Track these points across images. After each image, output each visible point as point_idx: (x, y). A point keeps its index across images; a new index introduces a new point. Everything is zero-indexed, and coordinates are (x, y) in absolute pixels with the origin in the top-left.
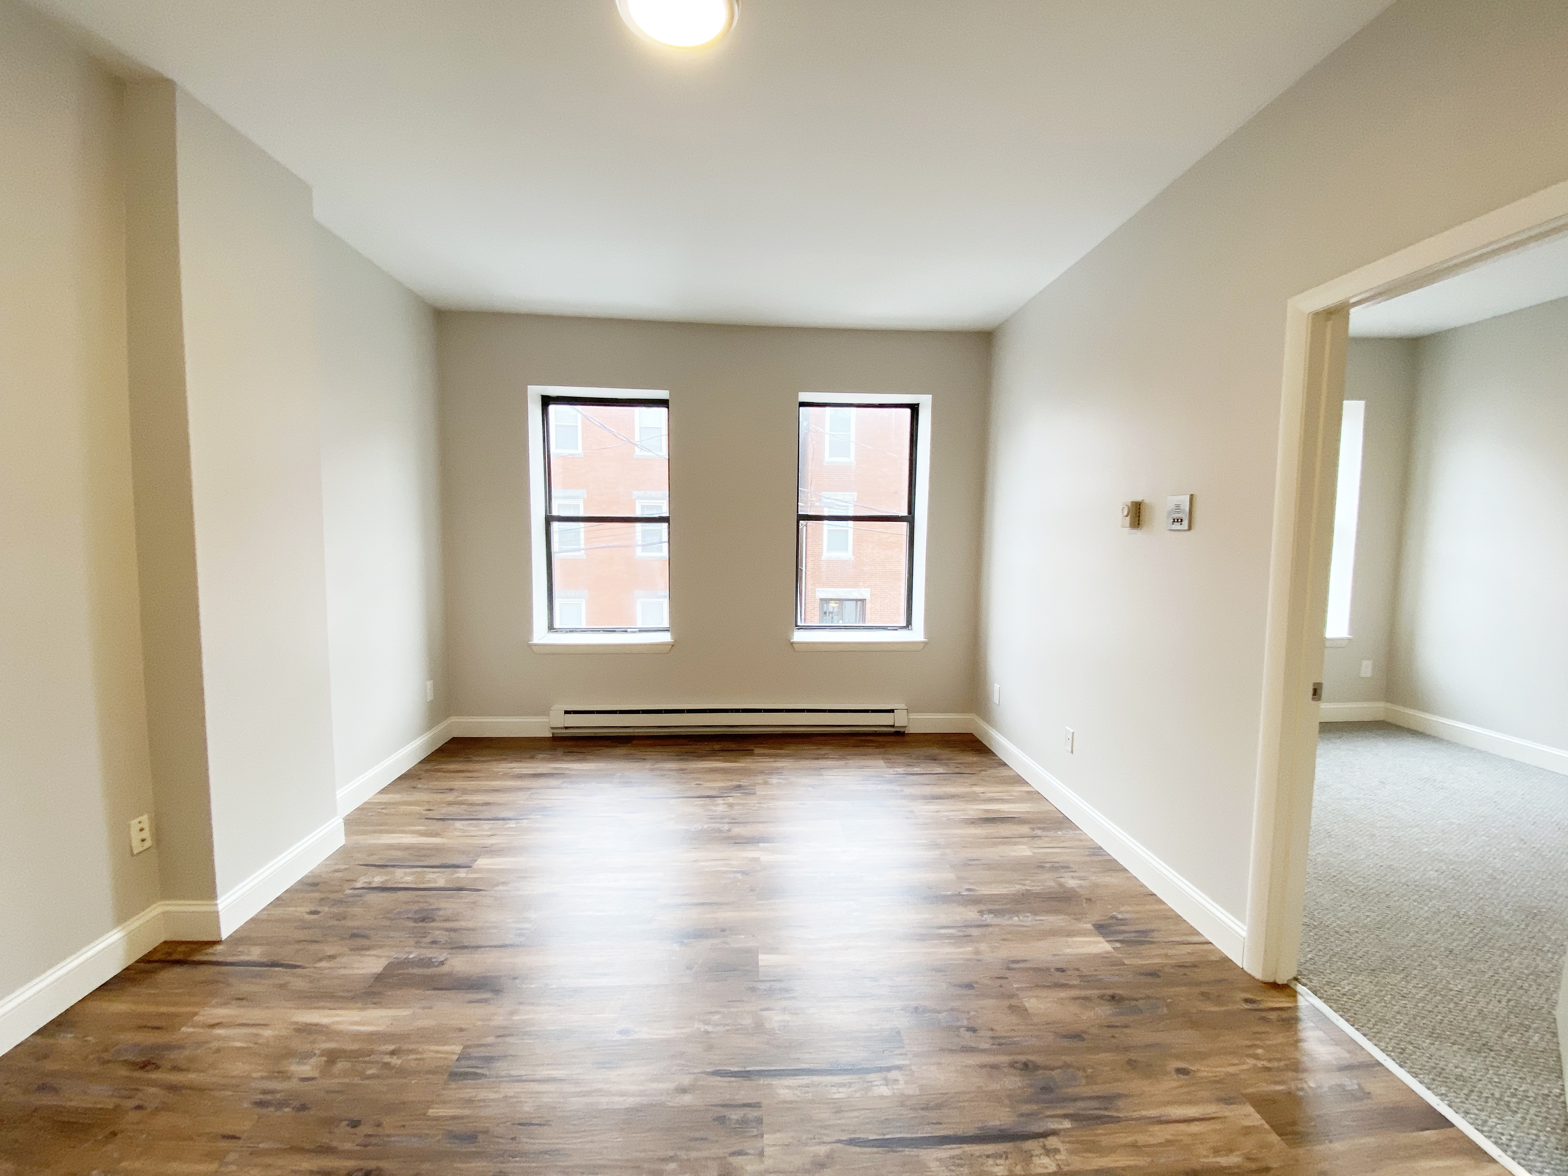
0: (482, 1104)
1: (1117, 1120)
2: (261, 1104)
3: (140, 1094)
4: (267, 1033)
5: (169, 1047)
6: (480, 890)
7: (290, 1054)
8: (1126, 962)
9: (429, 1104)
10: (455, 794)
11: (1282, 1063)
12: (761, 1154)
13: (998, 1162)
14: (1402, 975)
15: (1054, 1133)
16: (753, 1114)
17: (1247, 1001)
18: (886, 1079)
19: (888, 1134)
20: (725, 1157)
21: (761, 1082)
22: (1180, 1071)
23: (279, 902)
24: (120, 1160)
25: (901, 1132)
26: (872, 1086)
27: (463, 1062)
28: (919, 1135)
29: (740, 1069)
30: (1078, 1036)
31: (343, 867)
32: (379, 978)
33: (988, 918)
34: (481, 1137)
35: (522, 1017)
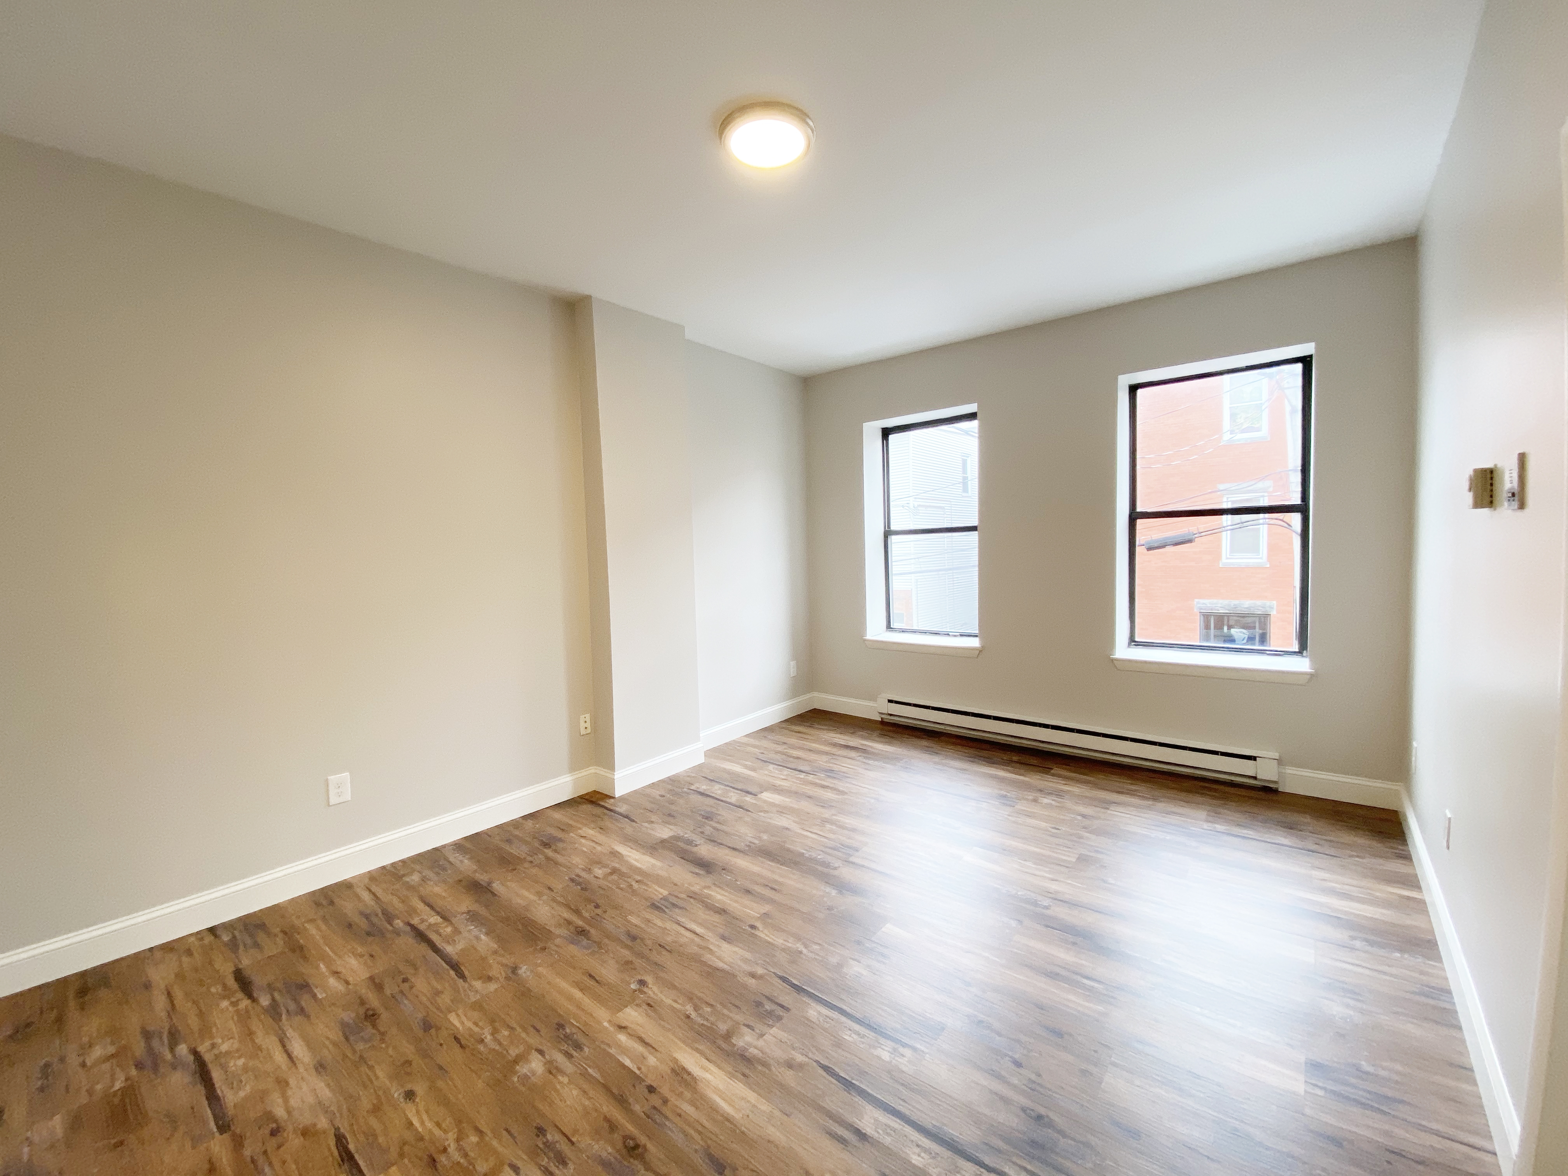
0: (651, 925)
2: (572, 880)
3: (535, 856)
4: (599, 848)
5: (560, 840)
6: (749, 811)
7: (599, 863)
9: (631, 913)
10: (785, 746)
12: (762, 1035)
13: (923, 1154)
16: (780, 1012)
18: (895, 1050)
19: (857, 1080)
20: (739, 1024)
21: (804, 999)
23: (653, 785)
24: (510, 881)
25: (868, 1086)
26: (880, 1047)
27: (663, 902)
28: (879, 1096)
29: (798, 984)
31: (693, 775)
32: (663, 841)
34: (638, 940)
35: (710, 893)
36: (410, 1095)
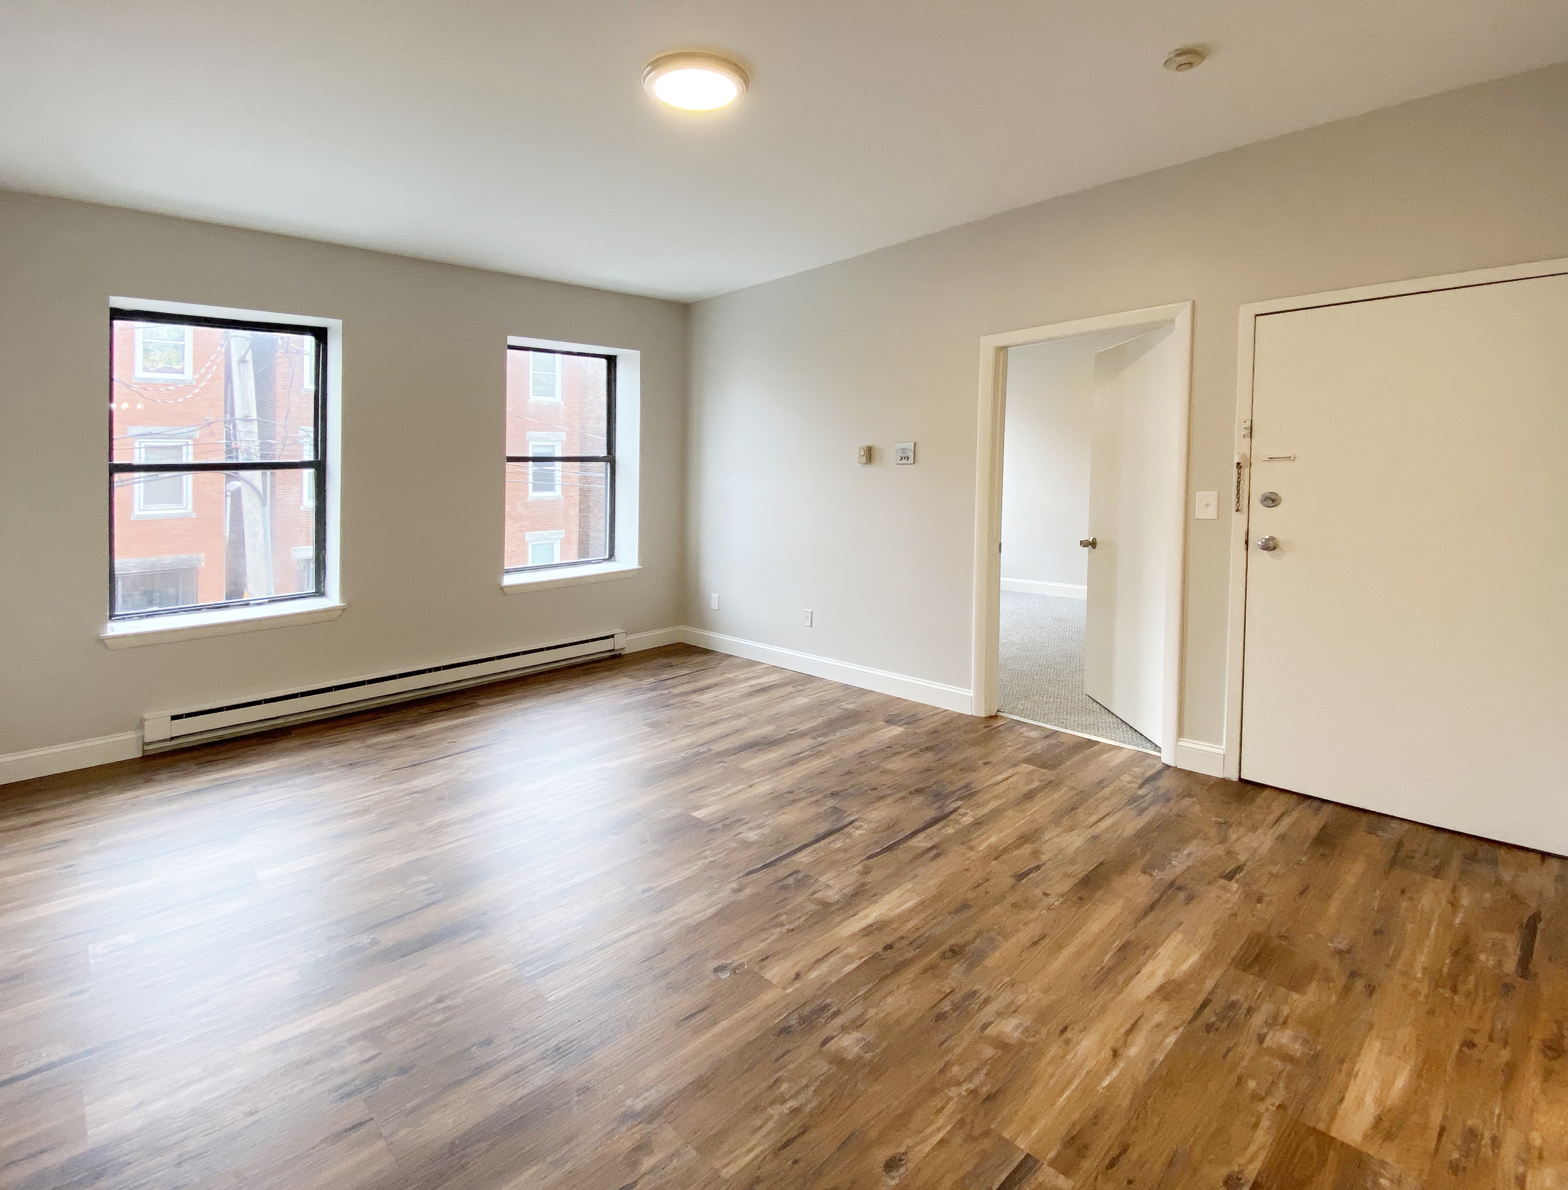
1: (979, 791)
8: (917, 731)
11: (1022, 744)
12: (827, 887)
14: (1038, 695)
15: (959, 808)
17: (986, 727)
20: (810, 898)
21: (784, 863)
22: (985, 763)
30: (928, 770)
33: (821, 739)
36: (892, 1164)
